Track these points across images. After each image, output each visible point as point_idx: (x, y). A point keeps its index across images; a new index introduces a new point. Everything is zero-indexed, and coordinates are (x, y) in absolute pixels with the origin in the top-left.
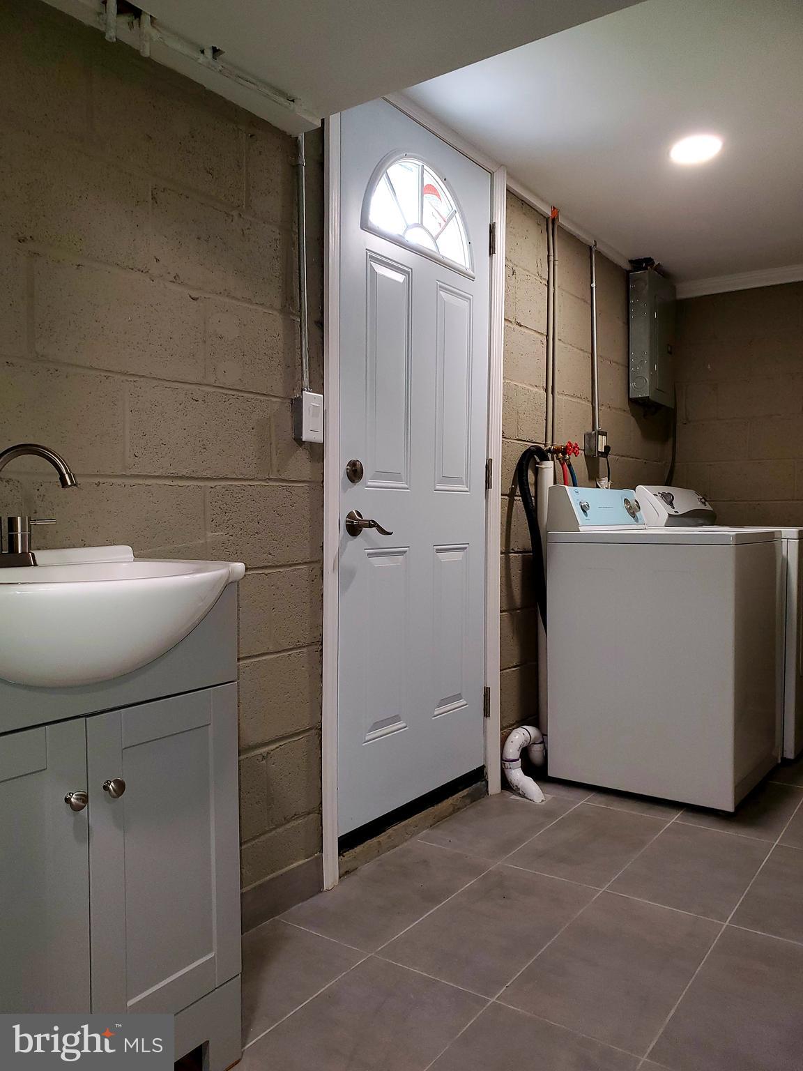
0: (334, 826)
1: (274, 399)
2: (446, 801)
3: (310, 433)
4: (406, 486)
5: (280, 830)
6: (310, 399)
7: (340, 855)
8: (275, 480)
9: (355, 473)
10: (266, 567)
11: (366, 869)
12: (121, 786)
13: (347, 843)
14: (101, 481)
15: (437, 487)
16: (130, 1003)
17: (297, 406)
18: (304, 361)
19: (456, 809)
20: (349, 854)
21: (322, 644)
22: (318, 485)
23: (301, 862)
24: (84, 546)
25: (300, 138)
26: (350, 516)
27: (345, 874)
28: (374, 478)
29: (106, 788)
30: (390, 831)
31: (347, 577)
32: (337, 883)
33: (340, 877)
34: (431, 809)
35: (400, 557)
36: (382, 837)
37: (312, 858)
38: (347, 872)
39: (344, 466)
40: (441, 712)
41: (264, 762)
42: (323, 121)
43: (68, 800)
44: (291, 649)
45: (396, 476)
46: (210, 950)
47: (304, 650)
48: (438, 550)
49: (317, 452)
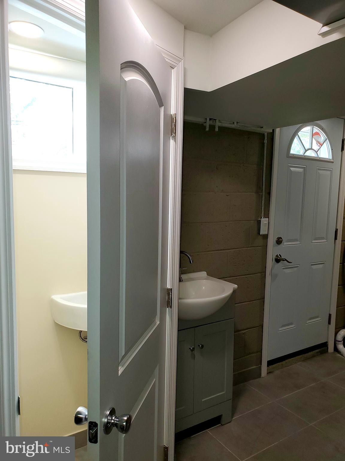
0: (266, 357)
1: (251, 221)
2: (310, 353)
3: (263, 231)
4: (299, 243)
5: (247, 356)
6: (264, 221)
7: (267, 367)
8: (251, 247)
9: (279, 241)
10: (245, 275)
11: (277, 372)
12: (203, 346)
13: (270, 363)
14: (199, 253)
15: (313, 242)
16: (203, 400)
17: (259, 222)
18: (263, 208)
19: (313, 356)
20: (271, 367)
21: (264, 299)
22: (265, 247)
23: (254, 367)
24: (194, 272)
25: (265, 134)
26: (277, 256)
27: (269, 373)
28: (286, 242)
29: (199, 346)
30: (287, 361)
31: (274, 277)
32: (266, 375)
33: (267, 374)
34: (303, 355)
35: (296, 269)
36: (284, 362)
37: (258, 366)
38: (270, 372)
39: (276, 239)
40: (309, 322)
41: (243, 335)
42: (273, 130)
43: (190, 348)
44: (253, 301)
45: (296, 240)
46: (224, 391)
47: (258, 301)
48: (312, 265)
49: (266, 237)
